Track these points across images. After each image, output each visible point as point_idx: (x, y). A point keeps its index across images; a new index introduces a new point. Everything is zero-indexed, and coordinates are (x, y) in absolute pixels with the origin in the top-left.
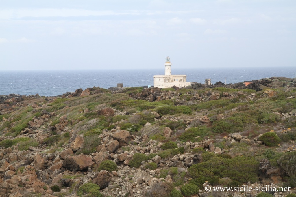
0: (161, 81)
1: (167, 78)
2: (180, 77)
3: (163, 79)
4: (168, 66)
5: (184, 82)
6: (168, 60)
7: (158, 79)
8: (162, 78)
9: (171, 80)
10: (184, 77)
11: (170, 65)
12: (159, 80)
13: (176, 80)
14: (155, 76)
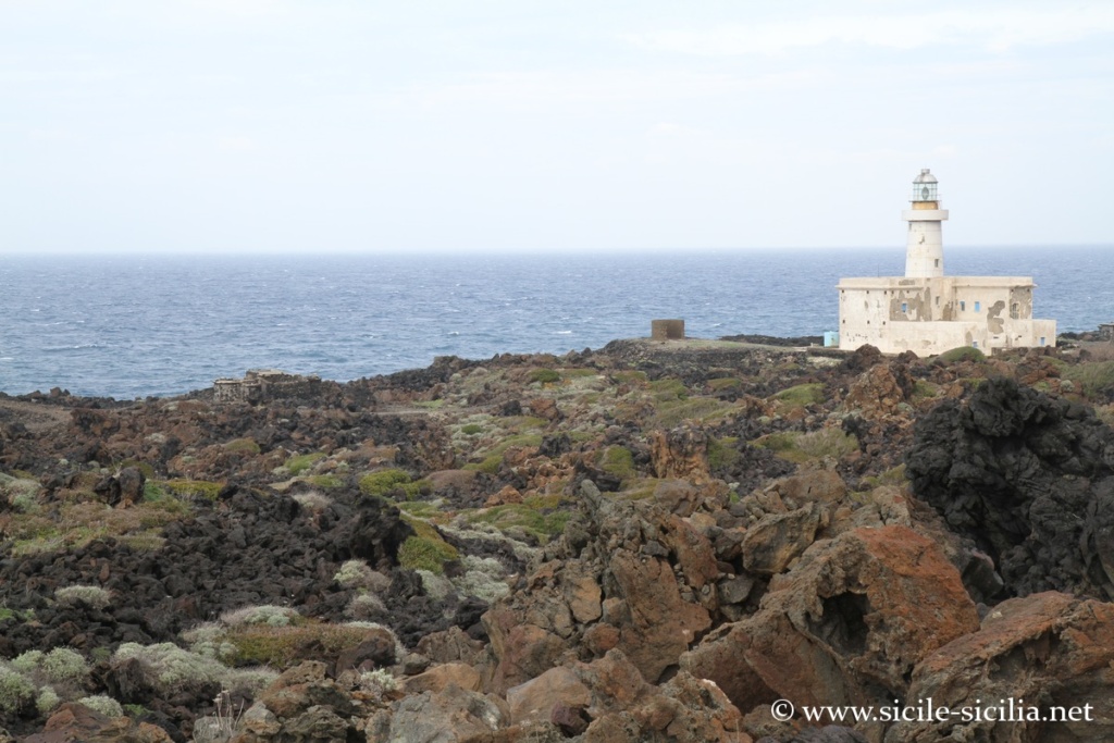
0: (873, 309)
1: (913, 295)
2: (994, 288)
3: (886, 301)
4: (924, 225)
5: (1014, 316)
6: (926, 190)
7: (860, 298)
8: (880, 295)
9: (943, 303)
10: (1015, 289)
11: (939, 222)
12: (866, 304)
13: (973, 307)
14: (844, 283)
